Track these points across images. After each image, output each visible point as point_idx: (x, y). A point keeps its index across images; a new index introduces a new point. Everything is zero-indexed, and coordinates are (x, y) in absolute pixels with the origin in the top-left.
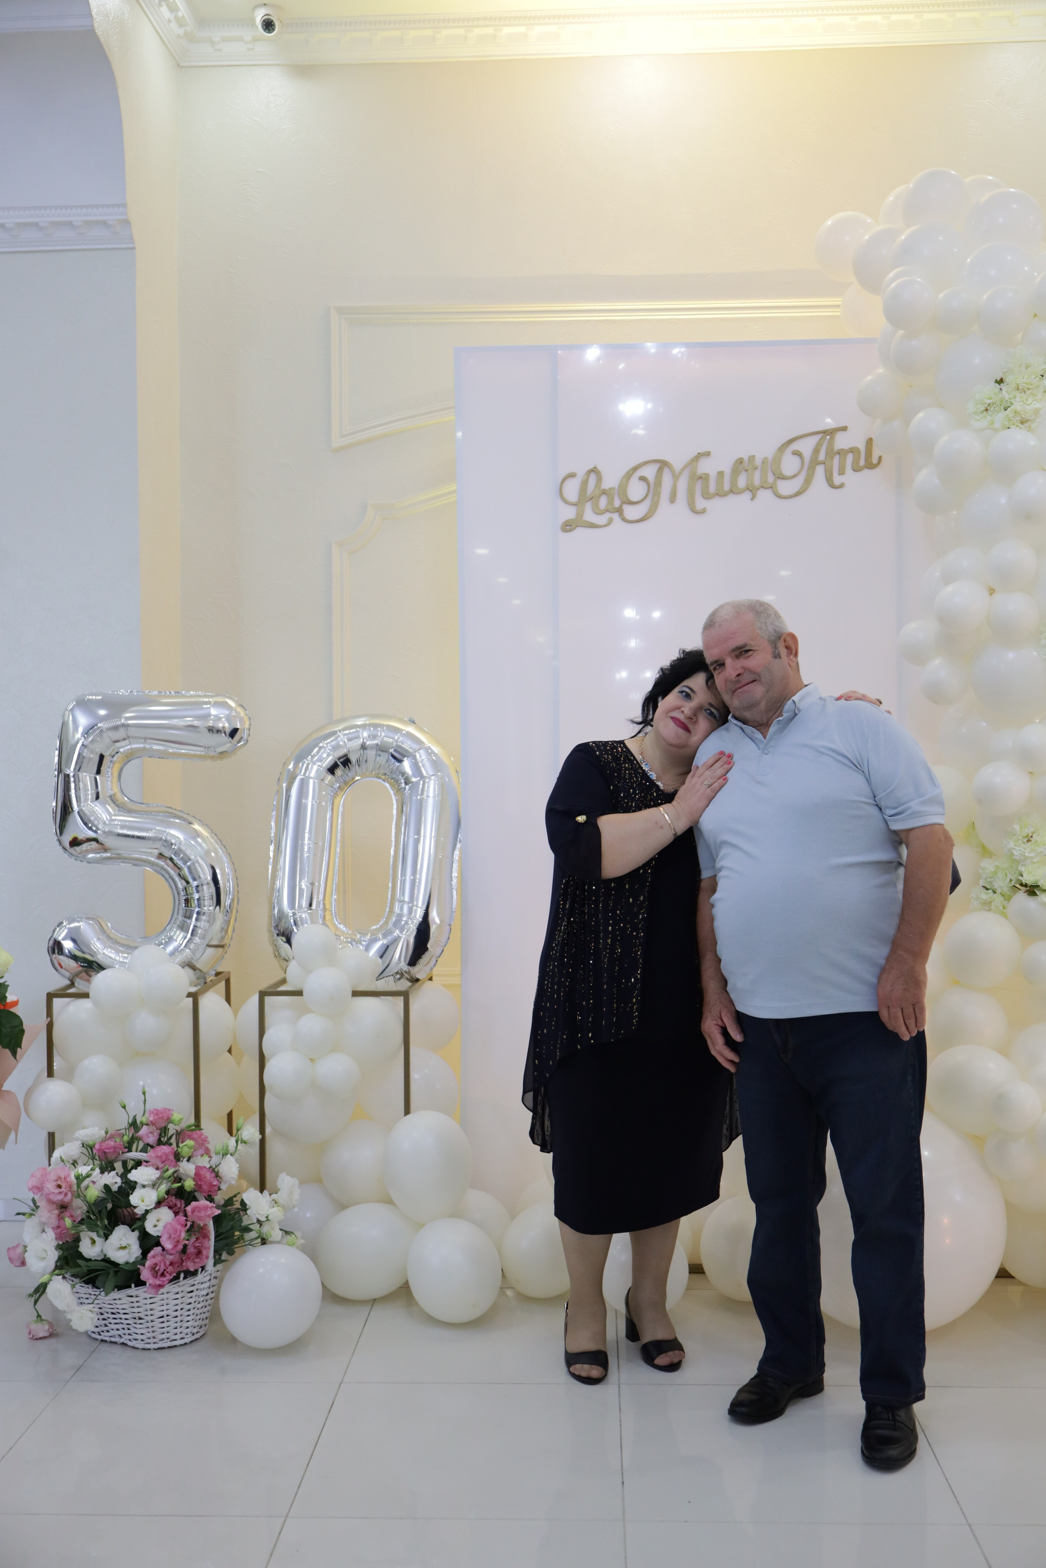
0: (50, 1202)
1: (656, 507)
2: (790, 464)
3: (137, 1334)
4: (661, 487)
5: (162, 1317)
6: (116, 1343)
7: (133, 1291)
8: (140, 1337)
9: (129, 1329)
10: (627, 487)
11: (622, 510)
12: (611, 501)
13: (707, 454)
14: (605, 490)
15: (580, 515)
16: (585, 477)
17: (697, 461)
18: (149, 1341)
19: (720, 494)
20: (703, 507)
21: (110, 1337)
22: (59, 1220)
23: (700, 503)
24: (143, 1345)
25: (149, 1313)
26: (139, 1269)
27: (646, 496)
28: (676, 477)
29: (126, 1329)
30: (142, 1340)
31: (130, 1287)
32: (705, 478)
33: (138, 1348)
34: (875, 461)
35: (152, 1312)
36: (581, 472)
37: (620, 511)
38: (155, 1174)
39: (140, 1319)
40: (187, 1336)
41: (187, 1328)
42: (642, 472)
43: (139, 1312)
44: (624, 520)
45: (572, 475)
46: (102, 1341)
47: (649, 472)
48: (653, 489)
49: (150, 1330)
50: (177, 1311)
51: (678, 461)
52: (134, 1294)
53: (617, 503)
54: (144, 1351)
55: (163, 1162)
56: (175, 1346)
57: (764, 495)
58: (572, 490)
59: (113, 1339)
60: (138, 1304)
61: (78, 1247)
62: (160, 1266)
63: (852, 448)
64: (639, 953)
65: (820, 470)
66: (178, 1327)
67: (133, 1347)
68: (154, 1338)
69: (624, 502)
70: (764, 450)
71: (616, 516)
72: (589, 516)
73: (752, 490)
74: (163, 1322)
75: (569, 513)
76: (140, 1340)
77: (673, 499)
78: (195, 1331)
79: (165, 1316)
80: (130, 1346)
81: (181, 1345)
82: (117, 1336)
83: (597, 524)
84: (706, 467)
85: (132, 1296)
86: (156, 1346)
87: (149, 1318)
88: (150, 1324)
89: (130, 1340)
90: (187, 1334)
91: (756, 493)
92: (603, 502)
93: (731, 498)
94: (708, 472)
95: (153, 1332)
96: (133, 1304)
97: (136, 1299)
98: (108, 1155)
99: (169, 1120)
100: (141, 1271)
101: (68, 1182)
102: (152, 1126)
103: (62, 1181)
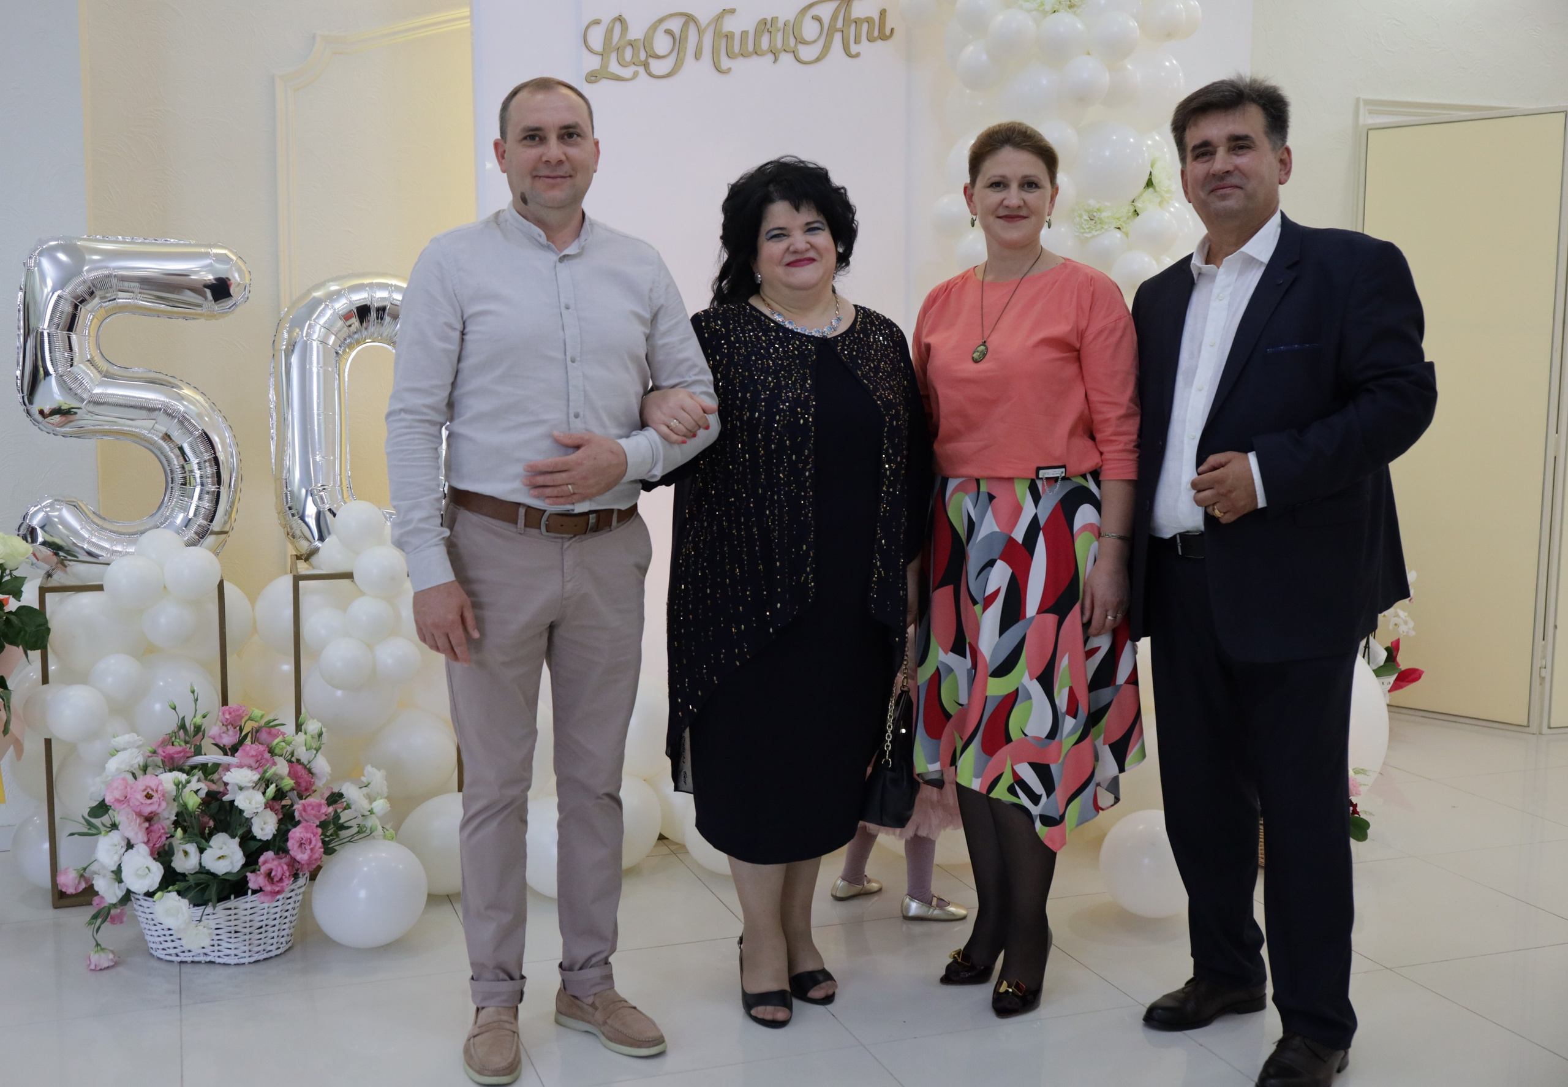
0: (139, 814)
1: (683, 64)
2: (810, 29)
3: (230, 949)
4: (687, 42)
5: (261, 927)
6: (199, 962)
7: (233, 902)
8: (232, 952)
9: (219, 945)
10: (653, 39)
11: (649, 64)
12: (635, 52)
13: (732, 11)
14: (631, 40)
15: (604, 65)
16: (611, 25)
17: (723, 17)
18: (244, 955)
19: (744, 55)
20: (729, 67)
21: (193, 956)
22: (148, 834)
23: (725, 63)
24: (237, 959)
25: (247, 925)
26: (246, 877)
27: (672, 50)
28: (700, 33)
29: (216, 945)
30: (236, 955)
31: (227, 898)
32: (729, 36)
33: (230, 964)
34: (888, 33)
35: (251, 924)
36: (606, 20)
37: (646, 65)
38: (254, 775)
39: (236, 932)
40: (281, 946)
41: (283, 936)
42: (668, 25)
43: (235, 926)
44: (650, 75)
45: (597, 22)
46: (181, 962)
47: (675, 25)
48: (678, 42)
49: (247, 943)
50: (275, 919)
51: (704, 17)
52: (233, 907)
53: (643, 56)
54: (237, 966)
55: (258, 761)
56: (271, 957)
57: (786, 59)
58: (596, 38)
59: (196, 959)
60: (236, 917)
61: (171, 861)
62: (277, 871)
63: (867, 18)
64: (810, 515)
65: (838, 37)
66: (275, 937)
67: (225, 964)
68: (250, 951)
69: (650, 56)
70: (786, 12)
71: (641, 70)
72: (614, 67)
73: (775, 54)
74: (261, 933)
75: (593, 63)
76: (233, 955)
77: (697, 56)
78: (289, 938)
79: (264, 926)
80: (219, 963)
81: (276, 956)
82: (202, 955)
83: (621, 77)
84: (731, 25)
85: (230, 909)
86: (252, 960)
87: (247, 930)
88: (247, 937)
89: (219, 957)
90: (282, 943)
91: (779, 56)
92: (628, 53)
93: (755, 60)
94: (732, 30)
95: (250, 945)
96: (229, 918)
97: (235, 911)
98: (176, 760)
99: (246, 718)
100: (250, 879)
101: (160, 791)
102: (226, 726)
103: (153, 790)
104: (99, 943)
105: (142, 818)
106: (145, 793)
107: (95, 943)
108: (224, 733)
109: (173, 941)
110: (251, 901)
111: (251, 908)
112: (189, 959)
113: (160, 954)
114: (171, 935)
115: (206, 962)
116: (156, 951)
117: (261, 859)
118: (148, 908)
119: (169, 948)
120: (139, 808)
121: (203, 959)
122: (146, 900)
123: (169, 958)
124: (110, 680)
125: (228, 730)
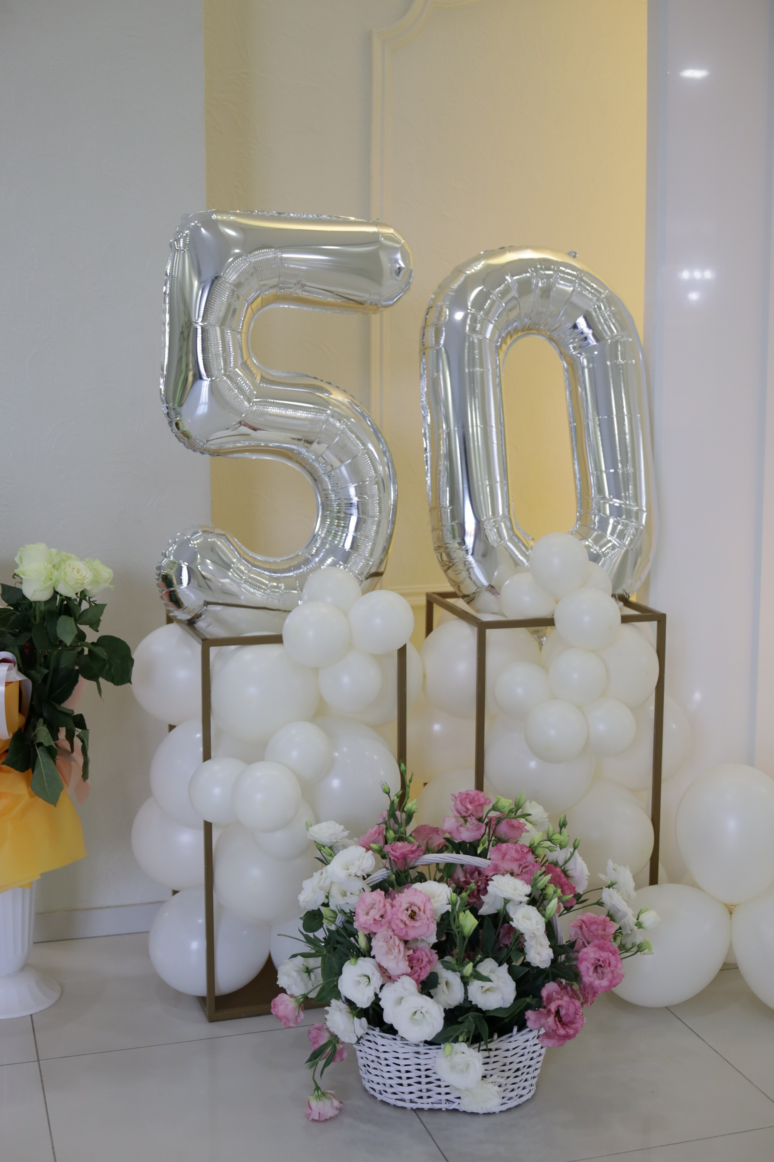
0: (403, 939)
6: (440, 1110)
21: (432, 1103)
22: (410, 964)
26: (522, 1011)
31: (492, 1037)
38: (523, 885)
46: (418, 1109)
52: (494, 1048)
55: (521, 865)
60: (496, 1059)
62: (568, 1009)
79: (522, 1067)
96: (487, 1060)
97: (496, 1053)
98: (408, 860)
99: (490, 806)
100: (528, 1018)
101: (431, 910)
102: (464, 817)
103: (419, 908)
104: (319, 1086)
105: (402, 941)
106: (410, 912)
107: (314, 1087)
108: (461, 826)
109: (409, 1085)
110: (515, 1041)
111: (514, 1049)
112: (426, 1107)
113: (391, 1099)
114: (408, 1078)
115: (447, 1110)
116: (381, 1094)
117: (544, 993)
118: (383, 1045)
119: (403, 1093)
120: (404, 931)
121: (444, 1106)
122: (382, 1037)
123: (400, 1104)
124: (295, 754)
125: (466, 821)
